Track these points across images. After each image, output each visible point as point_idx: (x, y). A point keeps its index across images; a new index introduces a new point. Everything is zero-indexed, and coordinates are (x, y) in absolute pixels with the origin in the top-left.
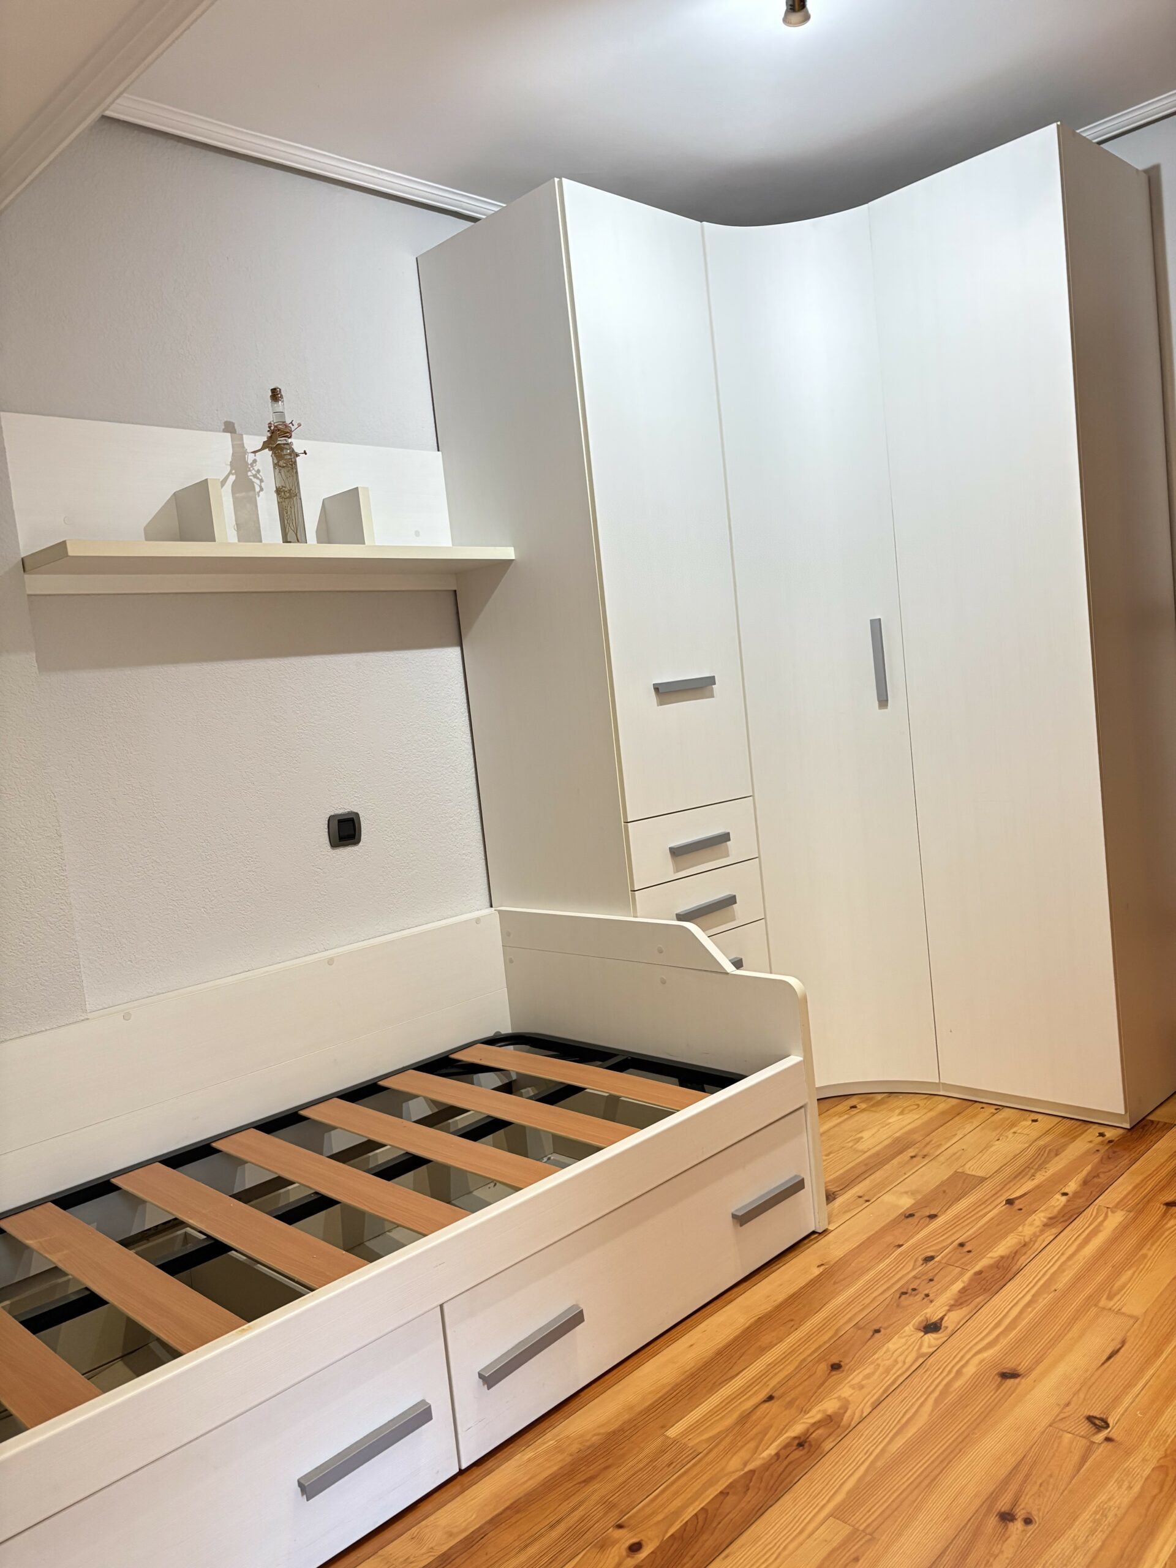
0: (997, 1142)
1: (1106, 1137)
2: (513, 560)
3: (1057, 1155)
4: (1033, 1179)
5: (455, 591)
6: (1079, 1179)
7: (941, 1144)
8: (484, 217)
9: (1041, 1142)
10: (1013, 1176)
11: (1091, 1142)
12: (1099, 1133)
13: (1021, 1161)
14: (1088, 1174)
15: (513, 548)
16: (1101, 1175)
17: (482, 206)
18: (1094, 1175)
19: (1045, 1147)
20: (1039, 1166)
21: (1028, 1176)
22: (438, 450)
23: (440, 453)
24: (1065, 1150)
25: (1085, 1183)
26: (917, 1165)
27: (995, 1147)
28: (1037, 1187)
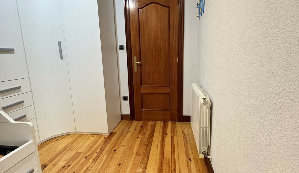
0: (85, 143)
1: (105, 138)
6: (99, 149)
7: (74, 146)
10: (87, 151)
11: (102, 139)
14: (101, 147)
16: (104, 147)
19: (94, 142)
20: (93, 147)
21: (90, 150)
26: (68, 153)
28: (92, 152)
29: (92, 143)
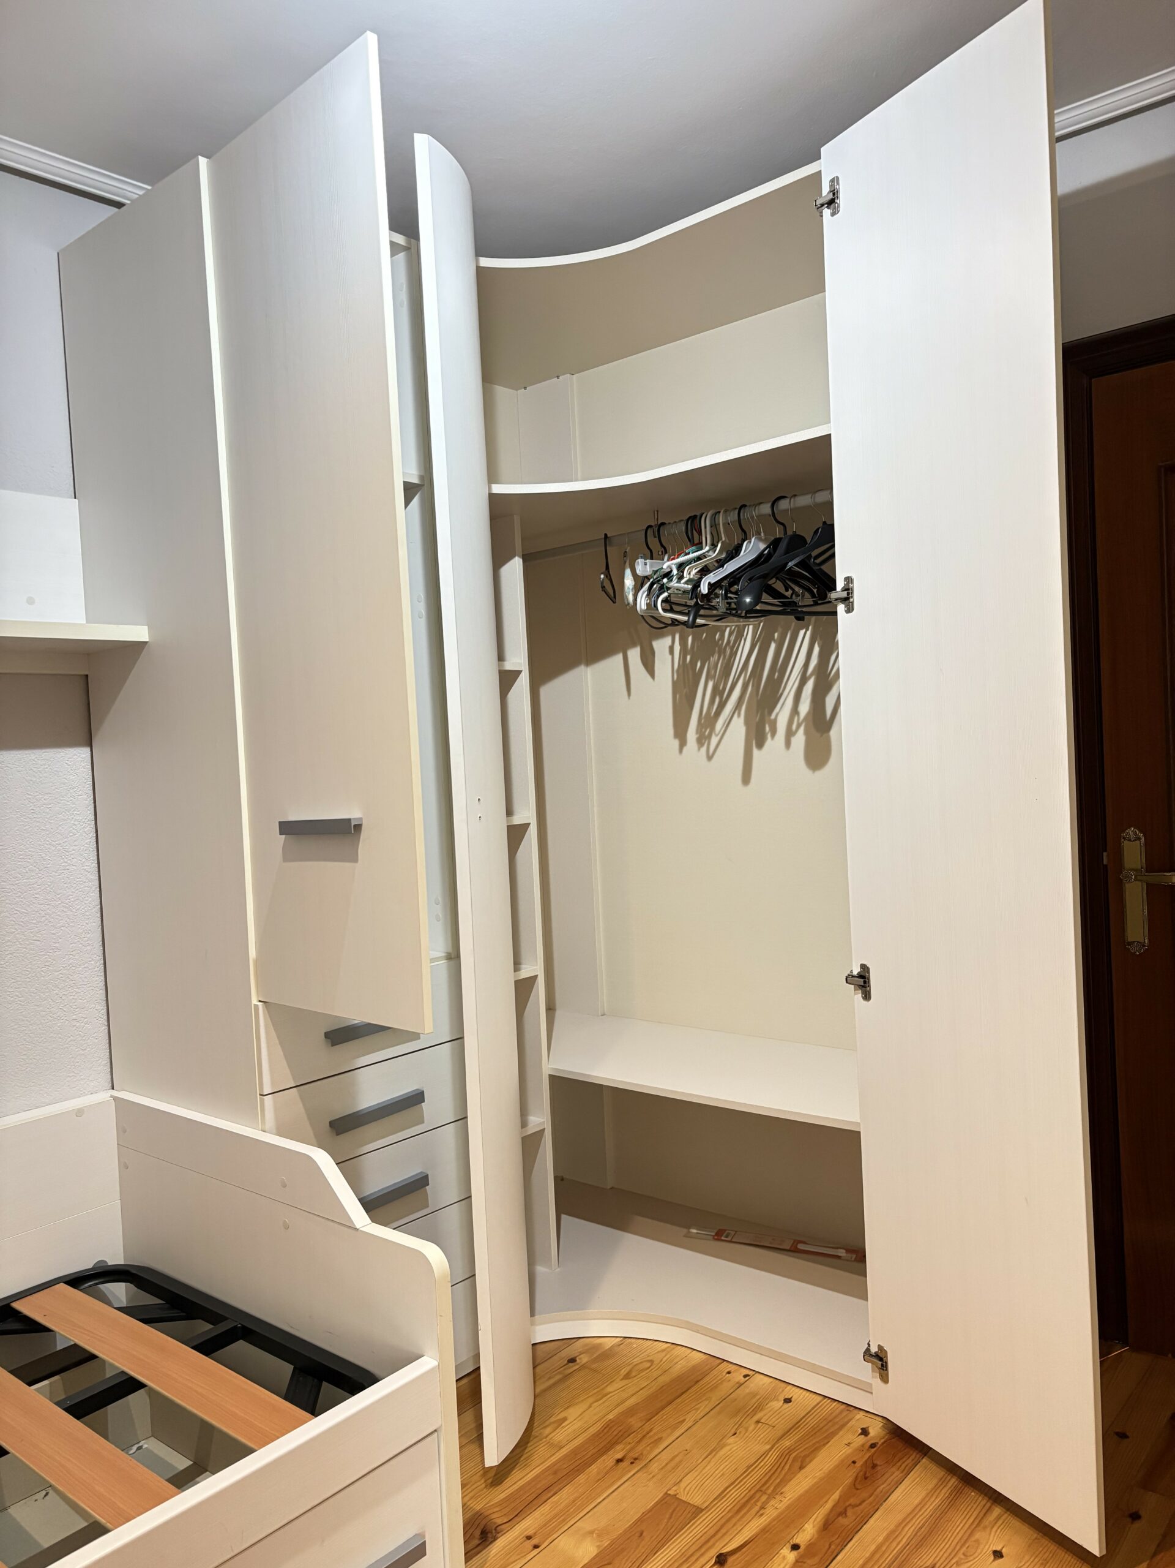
0: (732, 1440)
1: (869, 1436)
2: (146, 643)
3: (801, 1468)
4: (762, 1515)
5: (87, 676)
6: (818, 1520)
7: (661, 1438)
8: (128, 202)
9: (787, 1443)
10: (736, 1508)
11: (848, 1444)
12: (862, 1429)
13: (751, 1480)
14: (831, 1510)
15: (146, 628)
16: (850, 1512)
17: (129, 189)
18: (839, 1511)
19: (790, 1451)
20: (775, 1488)
21: (756, 1508)
22: (75, 498)
23: (76, 500)
24: (814, 1459)
25: (826, 1526)
26: (620, 1478)
27: (728, 1448)
28: (764, 1530)
29: (772, 1457)
